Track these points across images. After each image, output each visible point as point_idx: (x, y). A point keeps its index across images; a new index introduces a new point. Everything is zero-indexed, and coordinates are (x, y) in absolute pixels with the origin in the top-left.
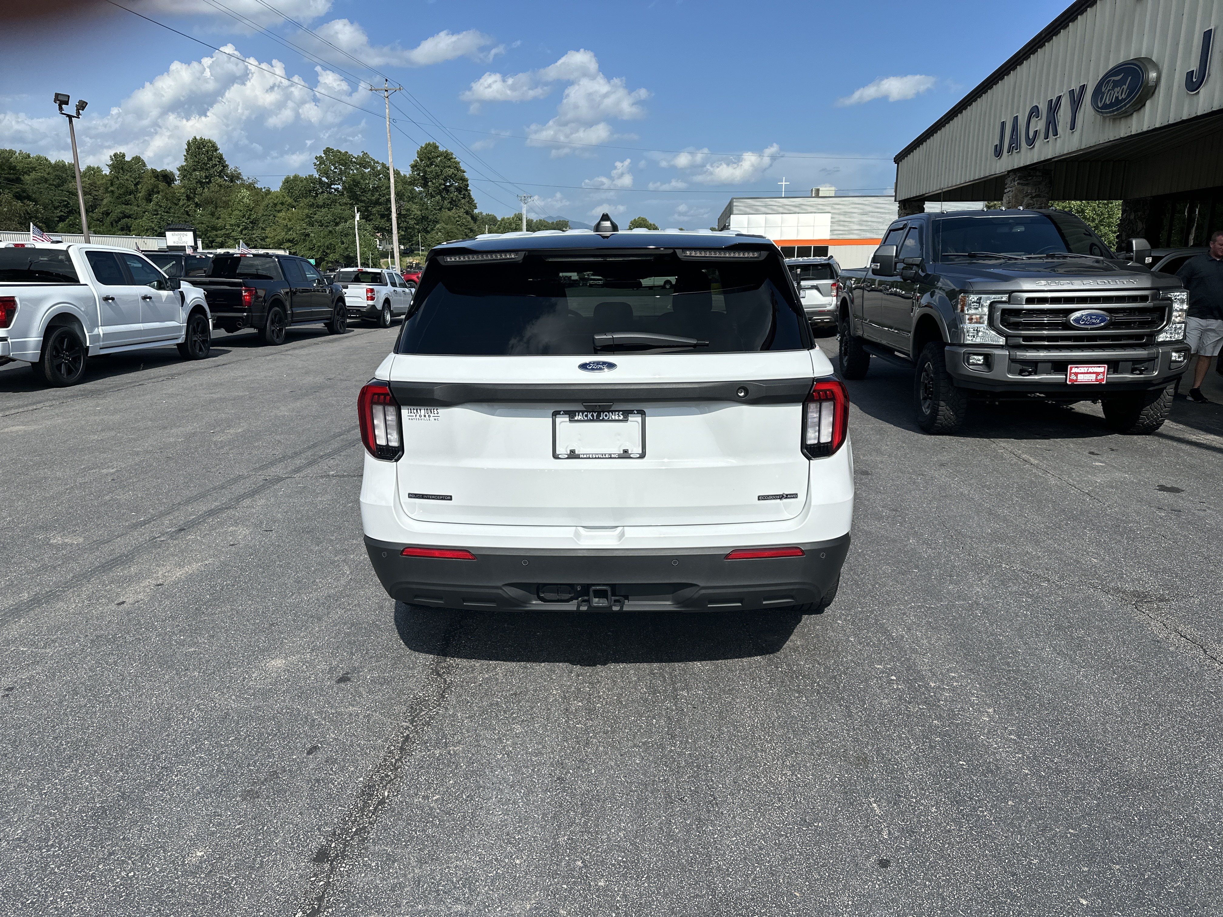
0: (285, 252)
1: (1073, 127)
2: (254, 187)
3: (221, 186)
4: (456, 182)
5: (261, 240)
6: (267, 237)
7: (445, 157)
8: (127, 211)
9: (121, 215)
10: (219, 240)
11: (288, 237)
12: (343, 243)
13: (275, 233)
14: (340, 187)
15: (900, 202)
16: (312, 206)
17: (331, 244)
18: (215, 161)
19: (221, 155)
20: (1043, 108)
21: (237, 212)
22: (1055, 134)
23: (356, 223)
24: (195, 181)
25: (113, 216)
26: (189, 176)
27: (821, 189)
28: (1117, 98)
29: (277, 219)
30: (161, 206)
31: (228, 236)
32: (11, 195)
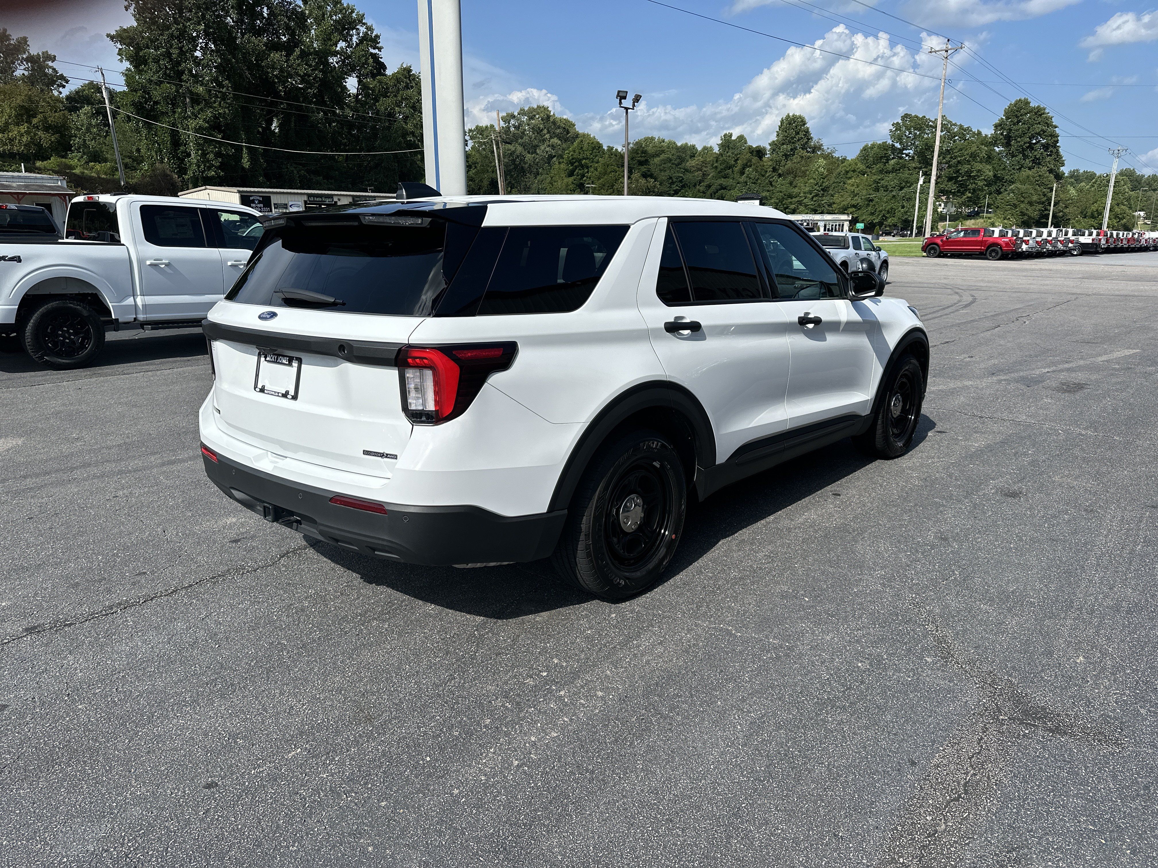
0: (848, 216)
2: (832, 156)
3: (802, 157)
4: (1044, 139)
5: (829, 205)
6: (834, 203)
7: (1036, 114)
8: (724, 183)
9: (719, 187)
10: (792, 207)
11: (854, 202)
12: (903, 207)
13: (842, 199)
14: (911, 152)
16: (881, 172)
17: (892, 208)
18: (801, 135)
19: (808, 129)
21: (812, 181)
23: (919, 186)
24: (781, 154)
25: (713, 188)
26: (777, 150)
29: (846, 185)
30: (750, 178)
31: (800, 203)
32: (639, 174)
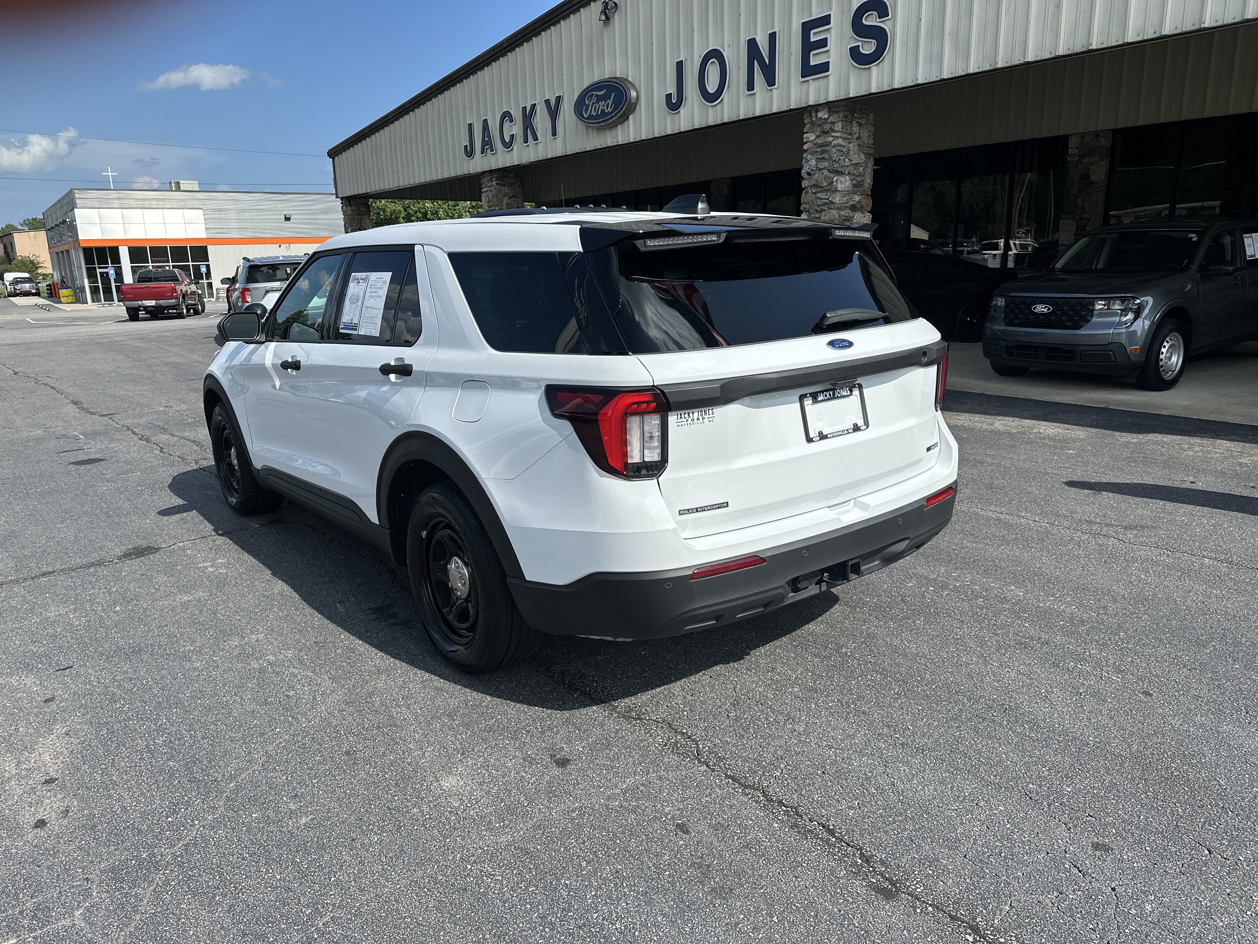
1: (554, 134)
15: (342, 199)
20: (517, 115)
22: (536, 138)
27: (181, 182)
28: (603, 111)
